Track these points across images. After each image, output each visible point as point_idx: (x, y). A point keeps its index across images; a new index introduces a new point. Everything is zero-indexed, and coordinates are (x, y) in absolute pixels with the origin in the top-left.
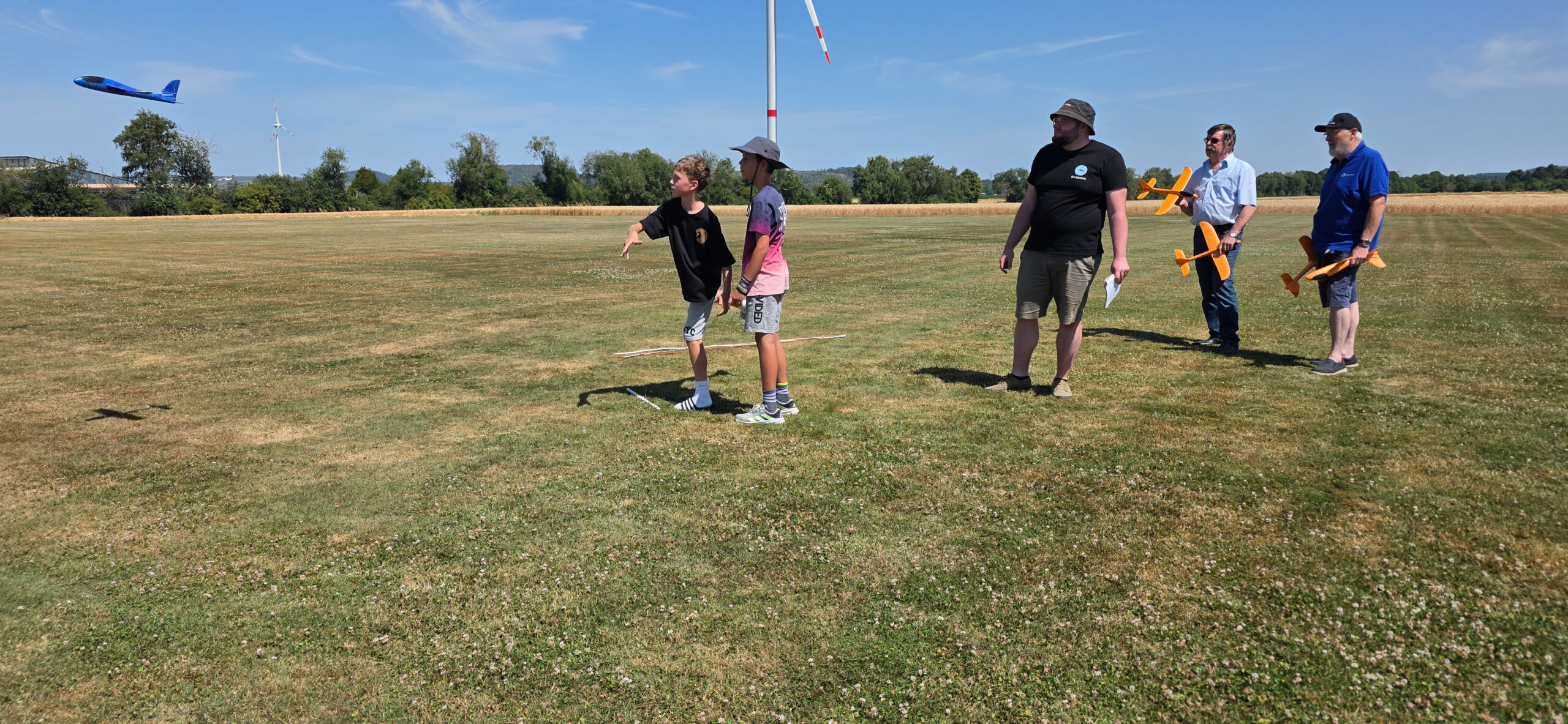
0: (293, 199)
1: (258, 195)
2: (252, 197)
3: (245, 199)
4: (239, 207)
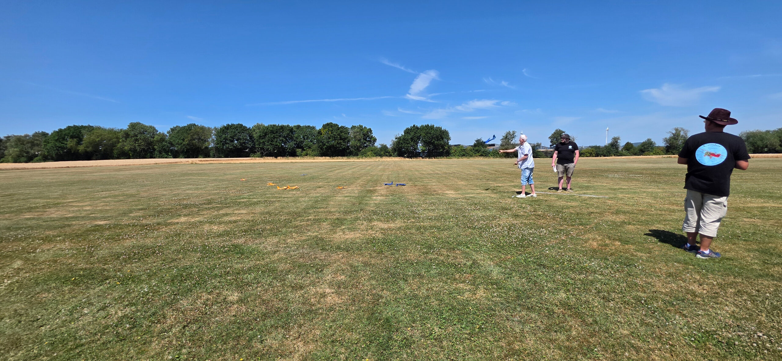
0: (599, 153)
1: (588, 152)
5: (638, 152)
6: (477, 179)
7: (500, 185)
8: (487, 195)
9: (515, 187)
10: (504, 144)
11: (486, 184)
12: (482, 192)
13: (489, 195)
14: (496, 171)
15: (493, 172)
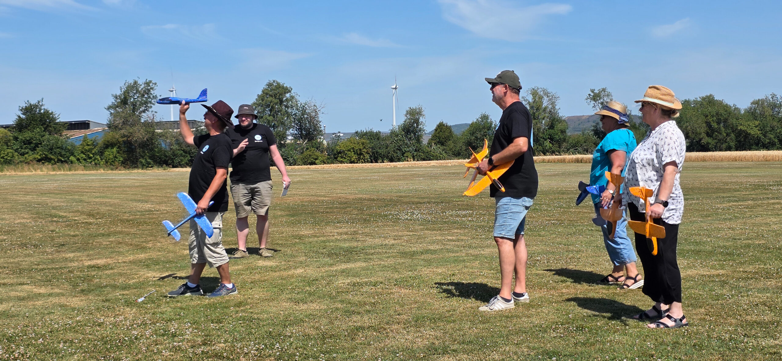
0: (380, 151)
1: (353, 148)
2: (349, 150)
3: (344, 151)
4: (339, 159)
5: (464, 148)
6: (23, 245)
7: (101, 262)
8: (55, 300)
9: (148, 266)
10: (119, 121)
11: (53, 261)
12: (37, 290)
13: (63, 300)
14: (90, 215)
15: (82, 218)
